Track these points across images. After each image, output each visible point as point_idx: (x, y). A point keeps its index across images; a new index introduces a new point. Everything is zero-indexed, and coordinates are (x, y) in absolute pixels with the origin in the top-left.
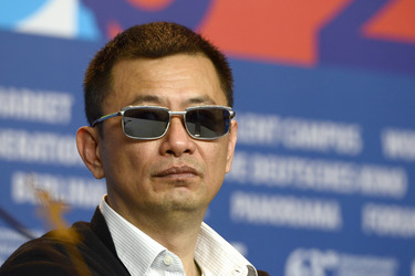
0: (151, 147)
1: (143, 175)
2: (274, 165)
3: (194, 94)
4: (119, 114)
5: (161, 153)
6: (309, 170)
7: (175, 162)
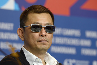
0: (37, 34)
1: (35, 41)
2: (60, 39)
3: (47, 22)
4: (30, 26)
5: (39, 36)
6: (69, 40)
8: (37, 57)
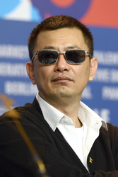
0: (50, 69)
5: (55, 71)
7: (60, 75)
8: (63, 115)
